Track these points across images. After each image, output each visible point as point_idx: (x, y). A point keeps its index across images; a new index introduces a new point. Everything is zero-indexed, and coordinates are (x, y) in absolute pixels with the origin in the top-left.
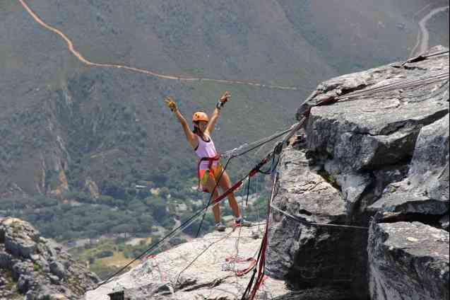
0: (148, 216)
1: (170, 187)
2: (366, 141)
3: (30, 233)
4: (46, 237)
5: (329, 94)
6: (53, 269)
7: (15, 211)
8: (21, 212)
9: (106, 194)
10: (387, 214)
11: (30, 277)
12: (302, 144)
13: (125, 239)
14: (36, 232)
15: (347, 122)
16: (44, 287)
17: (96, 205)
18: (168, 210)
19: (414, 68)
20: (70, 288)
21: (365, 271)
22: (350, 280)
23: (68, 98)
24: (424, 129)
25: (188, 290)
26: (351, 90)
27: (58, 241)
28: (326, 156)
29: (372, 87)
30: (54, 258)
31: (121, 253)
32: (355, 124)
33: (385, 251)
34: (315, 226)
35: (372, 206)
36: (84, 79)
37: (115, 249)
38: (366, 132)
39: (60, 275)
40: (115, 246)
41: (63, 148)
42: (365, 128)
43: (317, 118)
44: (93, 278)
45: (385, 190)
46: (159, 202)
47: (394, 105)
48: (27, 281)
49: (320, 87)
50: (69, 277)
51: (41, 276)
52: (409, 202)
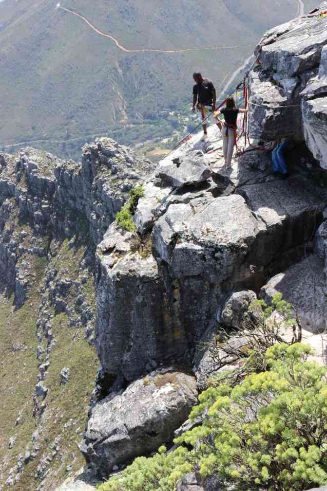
0: (169, 127)
1: (179, 110)
2: (294, 60)
3: (113, 144)
4: (121, 145)
5: (270, 38)
6: (127, 160)
7: (104, 134)
8: (107, 134)
9: (146, 119)
10: (309, 96)
11: (117, 166)
12: (259, 68)
13: (161, 140)
14: (116, 143)
15: (282, 51)
16: (125, 170)
17: (143, 125)
18: (179, 122)
19: (313, 16)
20: (137, 168)
21: (301, 127)
22: (294, 134)
23: (120, 71)
24: (324, 47)
25: (210, 153)
26: (282, 34)
27: (127, 146)
28: (273, 72)
29: (292, 31)
30: (127, 154)
31: (159, 148)
32: (287, 52)
33: (312, 115)
34: (272, 109)
35: (302, 93)
36: (126, 59)
37: (156, 146)
38: (293, 54)
39: (131, 163)
40: (155, 144)
41: (122, 98)
42: (293, 53)
43: (265, 52)
44: (148, 162)
45: (308, 83)
46: (174, 119)
47: (306, 38)
48: (116, 168)
49: (265, 35)
50: (136, 163)
51: (122, 164)
52: (321, 87)
